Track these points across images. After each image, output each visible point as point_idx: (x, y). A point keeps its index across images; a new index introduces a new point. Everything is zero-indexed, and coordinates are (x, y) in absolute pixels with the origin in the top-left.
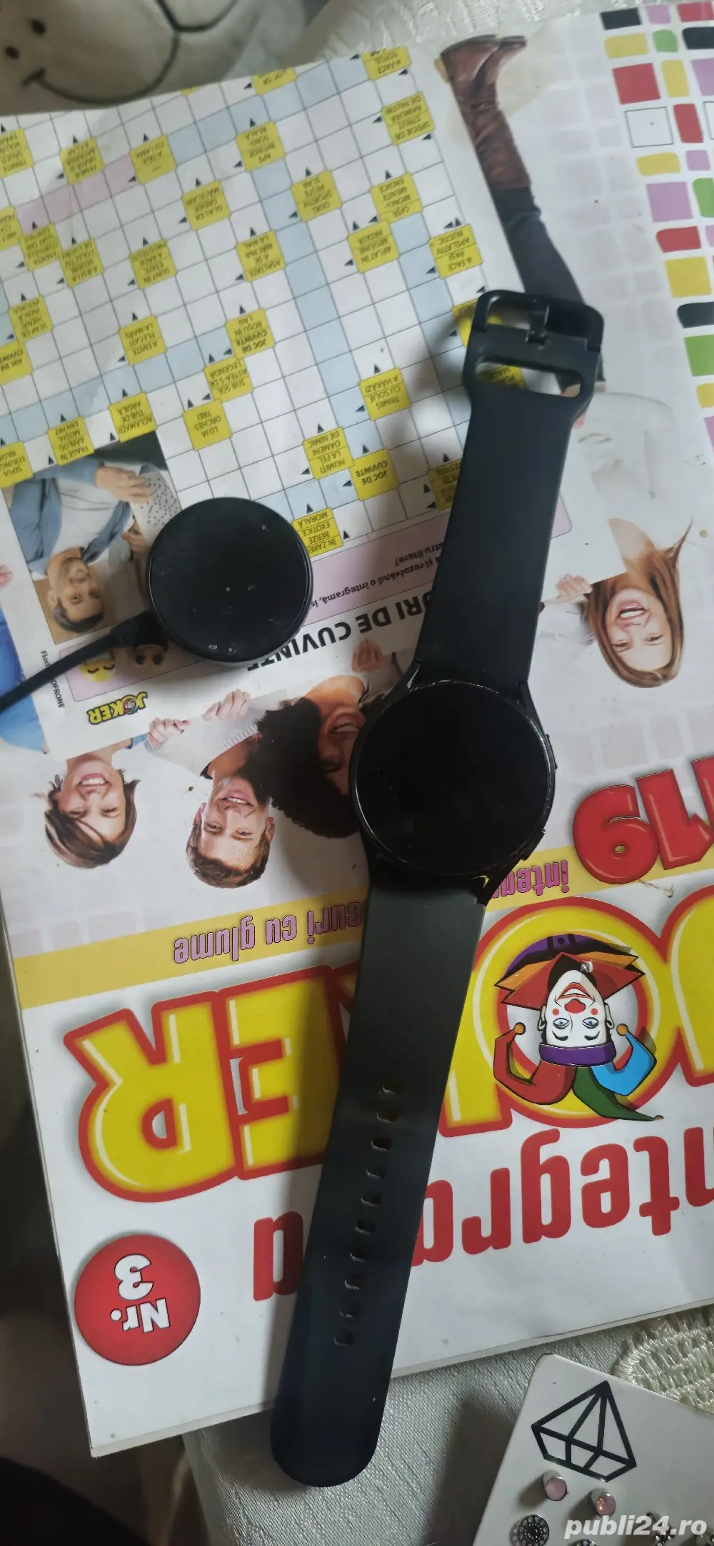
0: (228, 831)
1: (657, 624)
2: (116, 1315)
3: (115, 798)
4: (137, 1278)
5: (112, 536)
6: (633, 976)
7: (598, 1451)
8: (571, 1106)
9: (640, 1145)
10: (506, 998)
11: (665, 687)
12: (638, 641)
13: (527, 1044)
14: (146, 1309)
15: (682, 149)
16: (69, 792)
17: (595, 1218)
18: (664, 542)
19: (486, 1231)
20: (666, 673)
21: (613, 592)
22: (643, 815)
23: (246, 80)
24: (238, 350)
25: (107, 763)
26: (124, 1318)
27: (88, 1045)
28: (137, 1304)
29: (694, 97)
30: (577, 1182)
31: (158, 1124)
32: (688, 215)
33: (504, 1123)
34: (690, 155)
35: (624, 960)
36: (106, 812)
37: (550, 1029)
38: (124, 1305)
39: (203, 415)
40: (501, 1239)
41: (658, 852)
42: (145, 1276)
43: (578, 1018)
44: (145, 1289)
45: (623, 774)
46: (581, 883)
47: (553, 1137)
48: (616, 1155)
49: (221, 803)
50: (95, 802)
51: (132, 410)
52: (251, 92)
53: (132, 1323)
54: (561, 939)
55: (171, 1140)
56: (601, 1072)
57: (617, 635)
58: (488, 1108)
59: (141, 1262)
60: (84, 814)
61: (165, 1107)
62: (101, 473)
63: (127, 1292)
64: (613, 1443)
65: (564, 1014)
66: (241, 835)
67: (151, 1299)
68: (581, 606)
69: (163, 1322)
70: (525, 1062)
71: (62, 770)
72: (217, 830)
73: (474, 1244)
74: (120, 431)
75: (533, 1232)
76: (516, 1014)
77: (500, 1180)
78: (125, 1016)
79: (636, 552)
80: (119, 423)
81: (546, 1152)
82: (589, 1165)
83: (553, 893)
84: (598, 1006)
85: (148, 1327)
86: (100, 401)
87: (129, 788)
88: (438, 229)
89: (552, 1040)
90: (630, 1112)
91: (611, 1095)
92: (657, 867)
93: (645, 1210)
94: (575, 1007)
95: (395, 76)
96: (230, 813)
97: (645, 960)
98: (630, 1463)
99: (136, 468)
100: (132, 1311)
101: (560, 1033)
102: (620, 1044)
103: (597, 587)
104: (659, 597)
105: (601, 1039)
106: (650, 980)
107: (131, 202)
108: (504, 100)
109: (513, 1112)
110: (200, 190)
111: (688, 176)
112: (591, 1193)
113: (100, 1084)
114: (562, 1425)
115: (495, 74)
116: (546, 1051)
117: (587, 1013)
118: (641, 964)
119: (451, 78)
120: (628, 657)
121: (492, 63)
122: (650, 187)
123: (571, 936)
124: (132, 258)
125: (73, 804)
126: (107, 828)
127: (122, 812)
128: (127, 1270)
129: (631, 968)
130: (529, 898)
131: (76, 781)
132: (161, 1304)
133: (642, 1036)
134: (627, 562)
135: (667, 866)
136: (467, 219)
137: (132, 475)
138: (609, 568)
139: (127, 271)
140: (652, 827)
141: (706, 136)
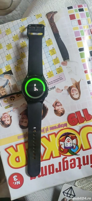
0: (24, 122)
1: (77, 92)
2: (14, 183)
3: (9, 118)
4: (16, 178)
5: (7, 84)
6: (76, 137)
7: (71, 195)
8: (68, 154)
9: (77, 158)
10: (60, 141)
11: (79, 100)
12: (75, 94)
13: (63, 147)
14: (17, 182)
15: (79, 26)
16: (3, 118)
17: (72, 167)
18: (78, 81)
19: (58, 170)
20: (79, 98)
21: (71, 88)
22: (76, 117)
23: (20, 20)
24: (21, 58)
25: (8, 114)
26: (15, 183)
27: (8, 150)
28: (16, 181)
29: (80, 19)
30: (69, 163)
31: (17, 159)
32: (80, 36)
33: (60, 156)
34: (80, 27)
35: (74, 135)
36: (8, 120)
37: (65, 144)
38: (14, 182)
39: (17, 67)
40: (60, 170)
41: (78, 122)
42: (17, 178)
43: (69, 143)
44: (17, 179)
45: (74, 112)
46: (69, 126)
47: (66, 158)
48: (74, 160)
49: (23, 118)
50: (6, 119)
51: (8, 67)
52: (21, 21)
53: (16, 184)
54: (66, 133)
55: (19, 161)
56: (72, 150)
57: (72, 94)
58: (58, 155)
59: (16, 176)
60: (5, 121)
61: (18, 157)
62: (5, 76)
63: (15, 180)
64: (73, 194)
65: (67, 142)
66: (25, 122)
67: (18, 181)
68: (67, 90)
69: (19, 183)
70: (62, 149)
71: (2, 115)
72: (22, 122)
73: (57, 171)
74: (7, 70)
75: (64, 169)
76: (61, 143)
77: (60, 163)
78: (12, 146)
79: (74, 82)
80: (6, 69)
81: (65, 160)
82: (71, 161)
83: (65, 127)
84: (71, 141)
85: (18, 184)
86: (4, 66)
87: (11, 117)
88: (47, 40)
89: (66, 146)
90: (76, 154)
91: (73, 152)
92: (78, 123)
93: (78, 166)
94: (69, 142)
95: (40, 18)
96: (24, 119)
97: (77, 135)
98: (75, 196)
99: (9, 75)
100: (15, 182)
101: (67, 145)
102: (74, 146)
103: (69, 87)
104: (77, 88)
105: (72, 145)
106: (78, 138)
107: (6, 38)
108: (55, 21)
109: (61, 155)
110: (15, 36)
111: (80, 30)
112: (71, 164)
113: (10, 155)
114: (66, 192)
115: (53, 17)
116: (65, 147)
117: (70, 142)
118: (76, 136)
119: (48, 18)
120: (73, 96)
121: (53, 15)
122: (75, 32)
123: (68, 133)
124: (7, 46)
125: (4, 119)
126: (8, 122)
127: (10, 120)
128: (15, 177)
129: (75, 136)
130: (62, 128)
131: (4, 116)
132: (19, 181)
133: (77, 145)
134: (73, 84)
135: (79, 123)
136: (51, 38)
137: (9, 76)
138: (71, 85)
139: (6, 48)
140: (77, 118)
141: (82, 24)
